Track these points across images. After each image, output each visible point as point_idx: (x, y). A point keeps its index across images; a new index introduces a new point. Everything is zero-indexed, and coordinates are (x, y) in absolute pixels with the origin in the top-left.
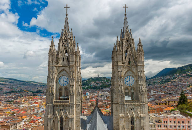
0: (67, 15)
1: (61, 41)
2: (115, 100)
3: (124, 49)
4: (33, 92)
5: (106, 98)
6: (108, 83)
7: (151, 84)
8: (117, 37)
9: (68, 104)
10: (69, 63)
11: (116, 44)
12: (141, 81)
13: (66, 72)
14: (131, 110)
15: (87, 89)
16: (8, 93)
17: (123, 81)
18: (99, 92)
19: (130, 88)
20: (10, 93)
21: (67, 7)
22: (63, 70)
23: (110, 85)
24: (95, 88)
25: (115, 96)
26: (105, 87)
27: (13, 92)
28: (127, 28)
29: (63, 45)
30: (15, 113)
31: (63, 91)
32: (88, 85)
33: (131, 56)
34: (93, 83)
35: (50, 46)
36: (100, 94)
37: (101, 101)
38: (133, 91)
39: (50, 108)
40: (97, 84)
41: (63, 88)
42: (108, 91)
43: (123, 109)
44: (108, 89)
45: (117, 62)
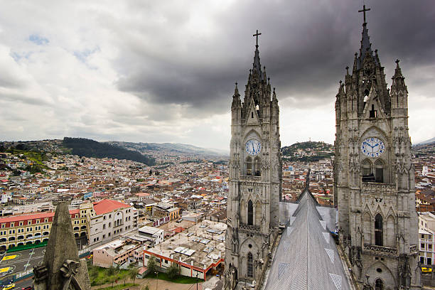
0: (257, 46)
1: (249, 88)
2: (341, 181)
3: (360, 89)
4: (214, 163)
5: (323, 177)
6: (328, 152)
7: (423, 155)
8: (347, 68)
9: (260, 182)
10: (261, 120)
11: (344, 82)
12: (400, 148)
13: (257, 133)
14: (377, 201)
15: (291, 160)
16: (185, 163)
17: (359, 148)
18: (312, 166)
19: (373, 161)
20: (187, 162)
21: (257, 35)
22: (253, 131)
23: (332, 154)
24: (305, 159)
25: (341, 175)
26: (322, 158)
27: (190, 162)
28: (367, 49)
29: (251, 93)
30: (192, 189)
31: (253, 162)
32: (292, 155)
33: (377, 100)
34: (300, 151)
35: (234, 97)
36: (312, 169)
37: (314, 181)
38: (380, 167)
39: (234, 186)
40: (308, 152)
41: (253, 158)
42: (328, 165)
43: (358, 197)
44: (327, 161)
45: (346, 114)
